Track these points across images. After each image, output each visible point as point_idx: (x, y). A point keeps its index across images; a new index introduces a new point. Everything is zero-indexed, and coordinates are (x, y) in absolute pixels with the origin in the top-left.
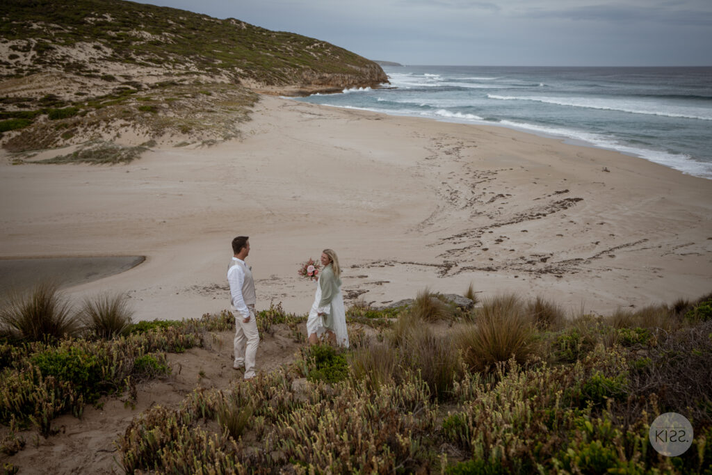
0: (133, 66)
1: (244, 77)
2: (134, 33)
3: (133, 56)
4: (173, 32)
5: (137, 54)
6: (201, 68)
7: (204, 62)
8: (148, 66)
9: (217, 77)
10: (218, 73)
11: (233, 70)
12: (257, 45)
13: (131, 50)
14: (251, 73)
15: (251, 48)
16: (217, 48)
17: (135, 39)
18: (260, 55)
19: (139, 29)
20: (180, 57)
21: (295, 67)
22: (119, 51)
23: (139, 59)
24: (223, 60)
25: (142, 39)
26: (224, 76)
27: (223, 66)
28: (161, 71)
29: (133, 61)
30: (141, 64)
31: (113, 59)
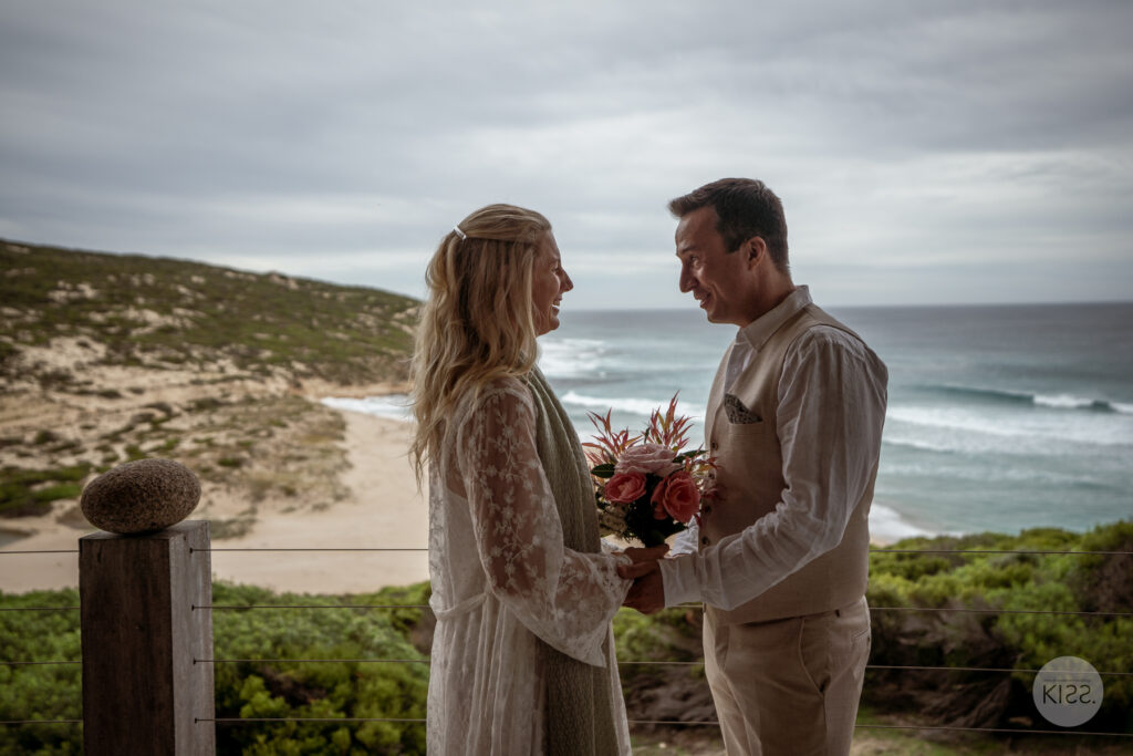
0: (139, 370)
1: (307, 376)
2: (132, 314)
3: (138, 354)
4: (189, 307)
5: (144, 350)
6: (242, 366)
7: (244, 357)
8: (162, 369)
9: (268, 380)
10: (269, 374)
11: (290, 367)
12: (320, 320)
13: (133, 344)
14: (316, 369)
15: (311, 328)
16: (260, 331)
17: (134, 324)
18: (327, 339)
19: (138, 307)
20: (209, 352)
21: (382, 354)
22: (115, 347)
23: (148, 358)
24: (274, 350)
25: (145, 324)
26: (279, 379)
27: (272, 361)
28: (184, 377)
29: (137, 362)
30: (152, 367)
31: (108, 362)
